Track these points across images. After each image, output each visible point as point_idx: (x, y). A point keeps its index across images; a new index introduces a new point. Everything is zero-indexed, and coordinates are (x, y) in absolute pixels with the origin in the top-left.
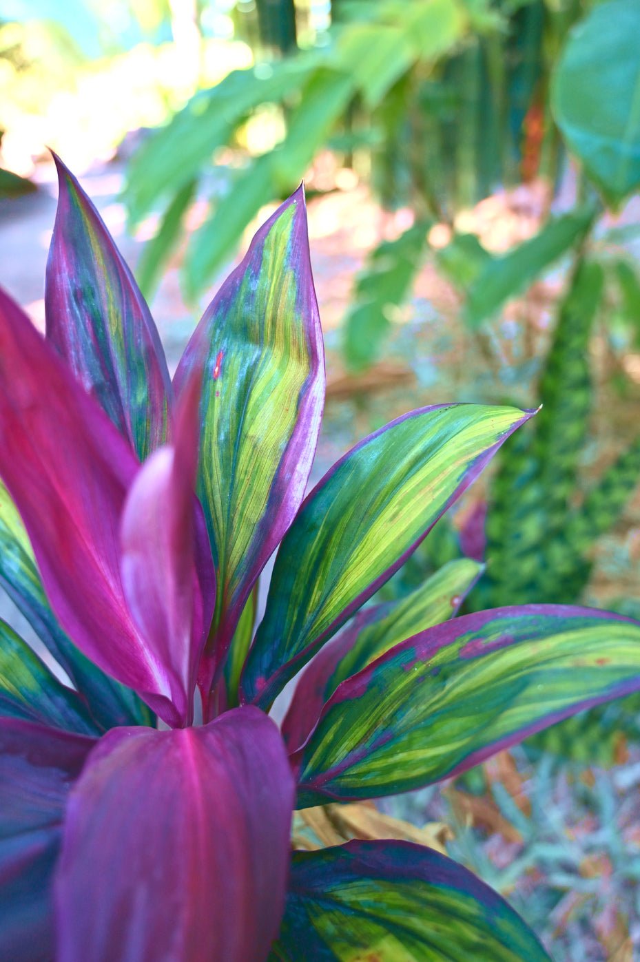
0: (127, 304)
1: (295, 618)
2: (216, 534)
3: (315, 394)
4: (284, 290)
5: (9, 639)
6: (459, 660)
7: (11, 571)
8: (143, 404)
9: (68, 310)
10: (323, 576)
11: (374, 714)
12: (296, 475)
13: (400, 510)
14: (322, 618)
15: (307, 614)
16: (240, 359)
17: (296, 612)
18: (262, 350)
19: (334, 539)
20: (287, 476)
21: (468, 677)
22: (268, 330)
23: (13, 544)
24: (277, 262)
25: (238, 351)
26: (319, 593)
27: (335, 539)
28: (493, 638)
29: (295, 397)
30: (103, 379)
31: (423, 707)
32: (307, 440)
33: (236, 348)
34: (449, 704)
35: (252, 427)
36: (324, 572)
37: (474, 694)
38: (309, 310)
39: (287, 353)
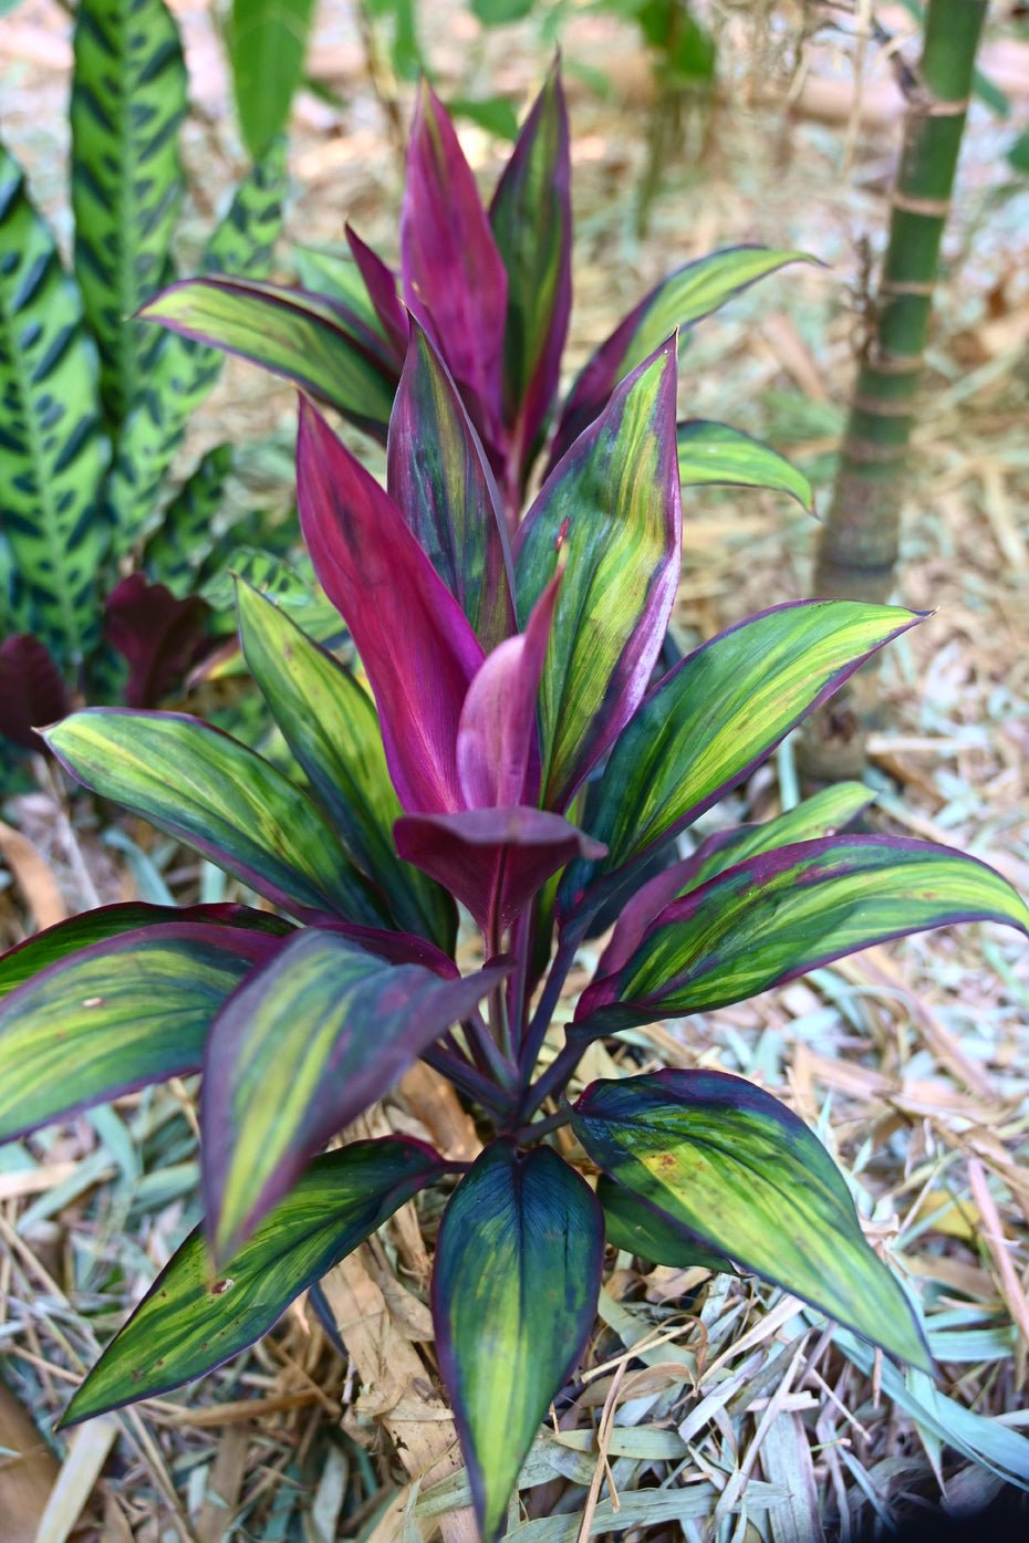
0: (470, 468)
1: (624, 828)
2: (545, 725)
3: (667, 580)
4: (643, 458)
5: (312, 817)
6: (795, 886)
7: (307, 747)
8: (479, 577)
9: (409, 473)
10: (659, 784)
11: (700, 940)
12: (638, 669)
13: (749, 718)
14: (655, 828)
15: (638, 825)
16: (588, 530)
17: (626, 822)
18: (614, 522)
19: (675, 743)
20: (629, 668)
21: (798, 903)
22: (623, 499)
23: (309, 716)
24: (639, 424)
25: (586, 520)
26: (654, 802)
27: (677, 742)
28: (832, 867)
29: (645, 581)
30: (439, 549)
31: (751, 933)
32: (654, 630)
33: (584, 517)
34: (778, 931)
35: (595, 610)
36: (661, 779)
37: (804, 922)
38: (669, 482)
39: (641, 529)
